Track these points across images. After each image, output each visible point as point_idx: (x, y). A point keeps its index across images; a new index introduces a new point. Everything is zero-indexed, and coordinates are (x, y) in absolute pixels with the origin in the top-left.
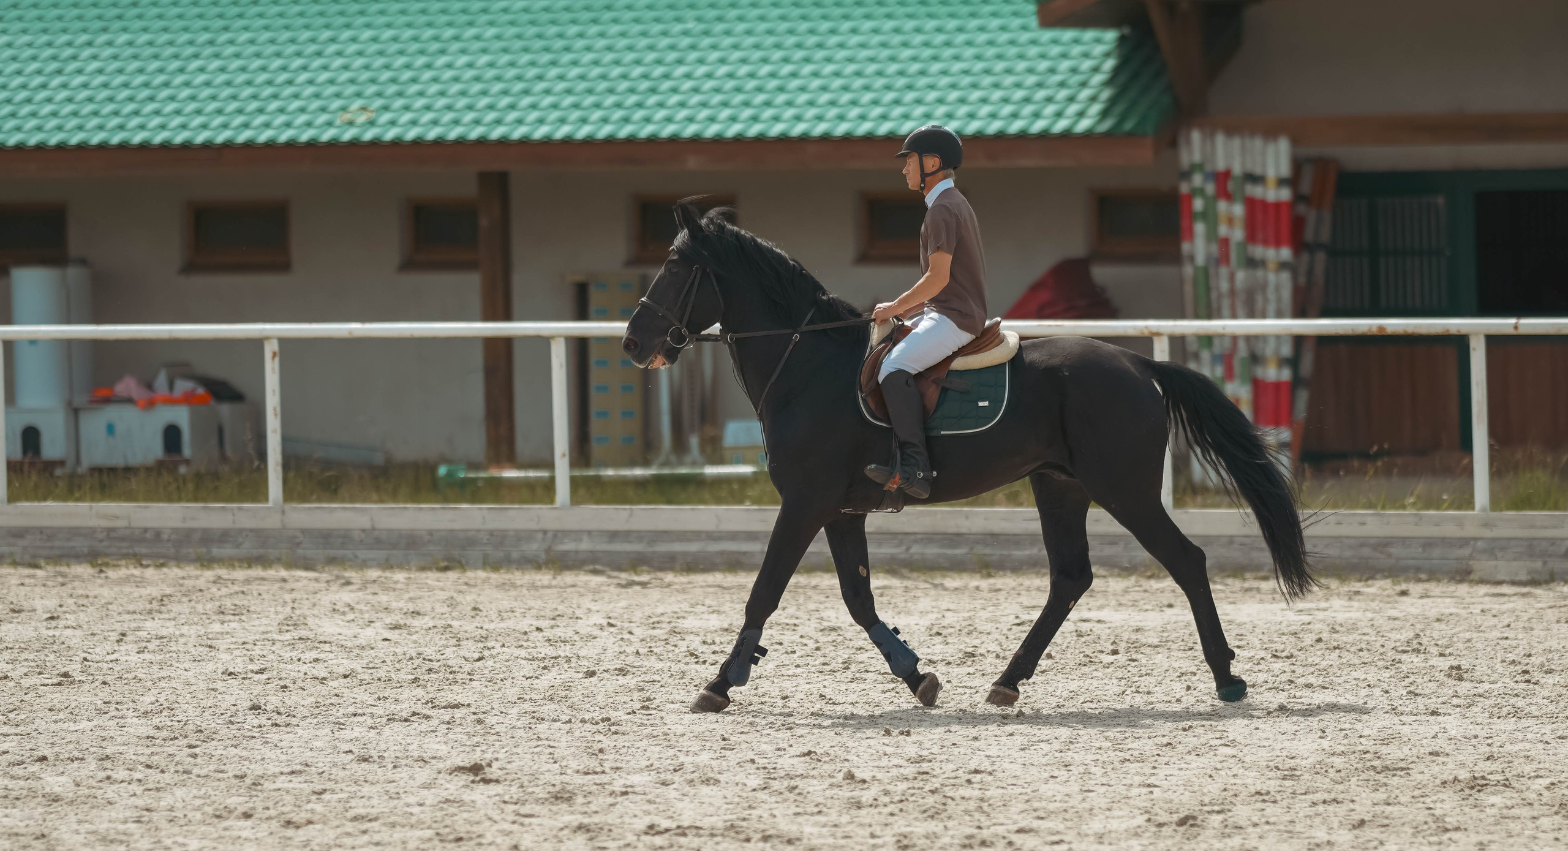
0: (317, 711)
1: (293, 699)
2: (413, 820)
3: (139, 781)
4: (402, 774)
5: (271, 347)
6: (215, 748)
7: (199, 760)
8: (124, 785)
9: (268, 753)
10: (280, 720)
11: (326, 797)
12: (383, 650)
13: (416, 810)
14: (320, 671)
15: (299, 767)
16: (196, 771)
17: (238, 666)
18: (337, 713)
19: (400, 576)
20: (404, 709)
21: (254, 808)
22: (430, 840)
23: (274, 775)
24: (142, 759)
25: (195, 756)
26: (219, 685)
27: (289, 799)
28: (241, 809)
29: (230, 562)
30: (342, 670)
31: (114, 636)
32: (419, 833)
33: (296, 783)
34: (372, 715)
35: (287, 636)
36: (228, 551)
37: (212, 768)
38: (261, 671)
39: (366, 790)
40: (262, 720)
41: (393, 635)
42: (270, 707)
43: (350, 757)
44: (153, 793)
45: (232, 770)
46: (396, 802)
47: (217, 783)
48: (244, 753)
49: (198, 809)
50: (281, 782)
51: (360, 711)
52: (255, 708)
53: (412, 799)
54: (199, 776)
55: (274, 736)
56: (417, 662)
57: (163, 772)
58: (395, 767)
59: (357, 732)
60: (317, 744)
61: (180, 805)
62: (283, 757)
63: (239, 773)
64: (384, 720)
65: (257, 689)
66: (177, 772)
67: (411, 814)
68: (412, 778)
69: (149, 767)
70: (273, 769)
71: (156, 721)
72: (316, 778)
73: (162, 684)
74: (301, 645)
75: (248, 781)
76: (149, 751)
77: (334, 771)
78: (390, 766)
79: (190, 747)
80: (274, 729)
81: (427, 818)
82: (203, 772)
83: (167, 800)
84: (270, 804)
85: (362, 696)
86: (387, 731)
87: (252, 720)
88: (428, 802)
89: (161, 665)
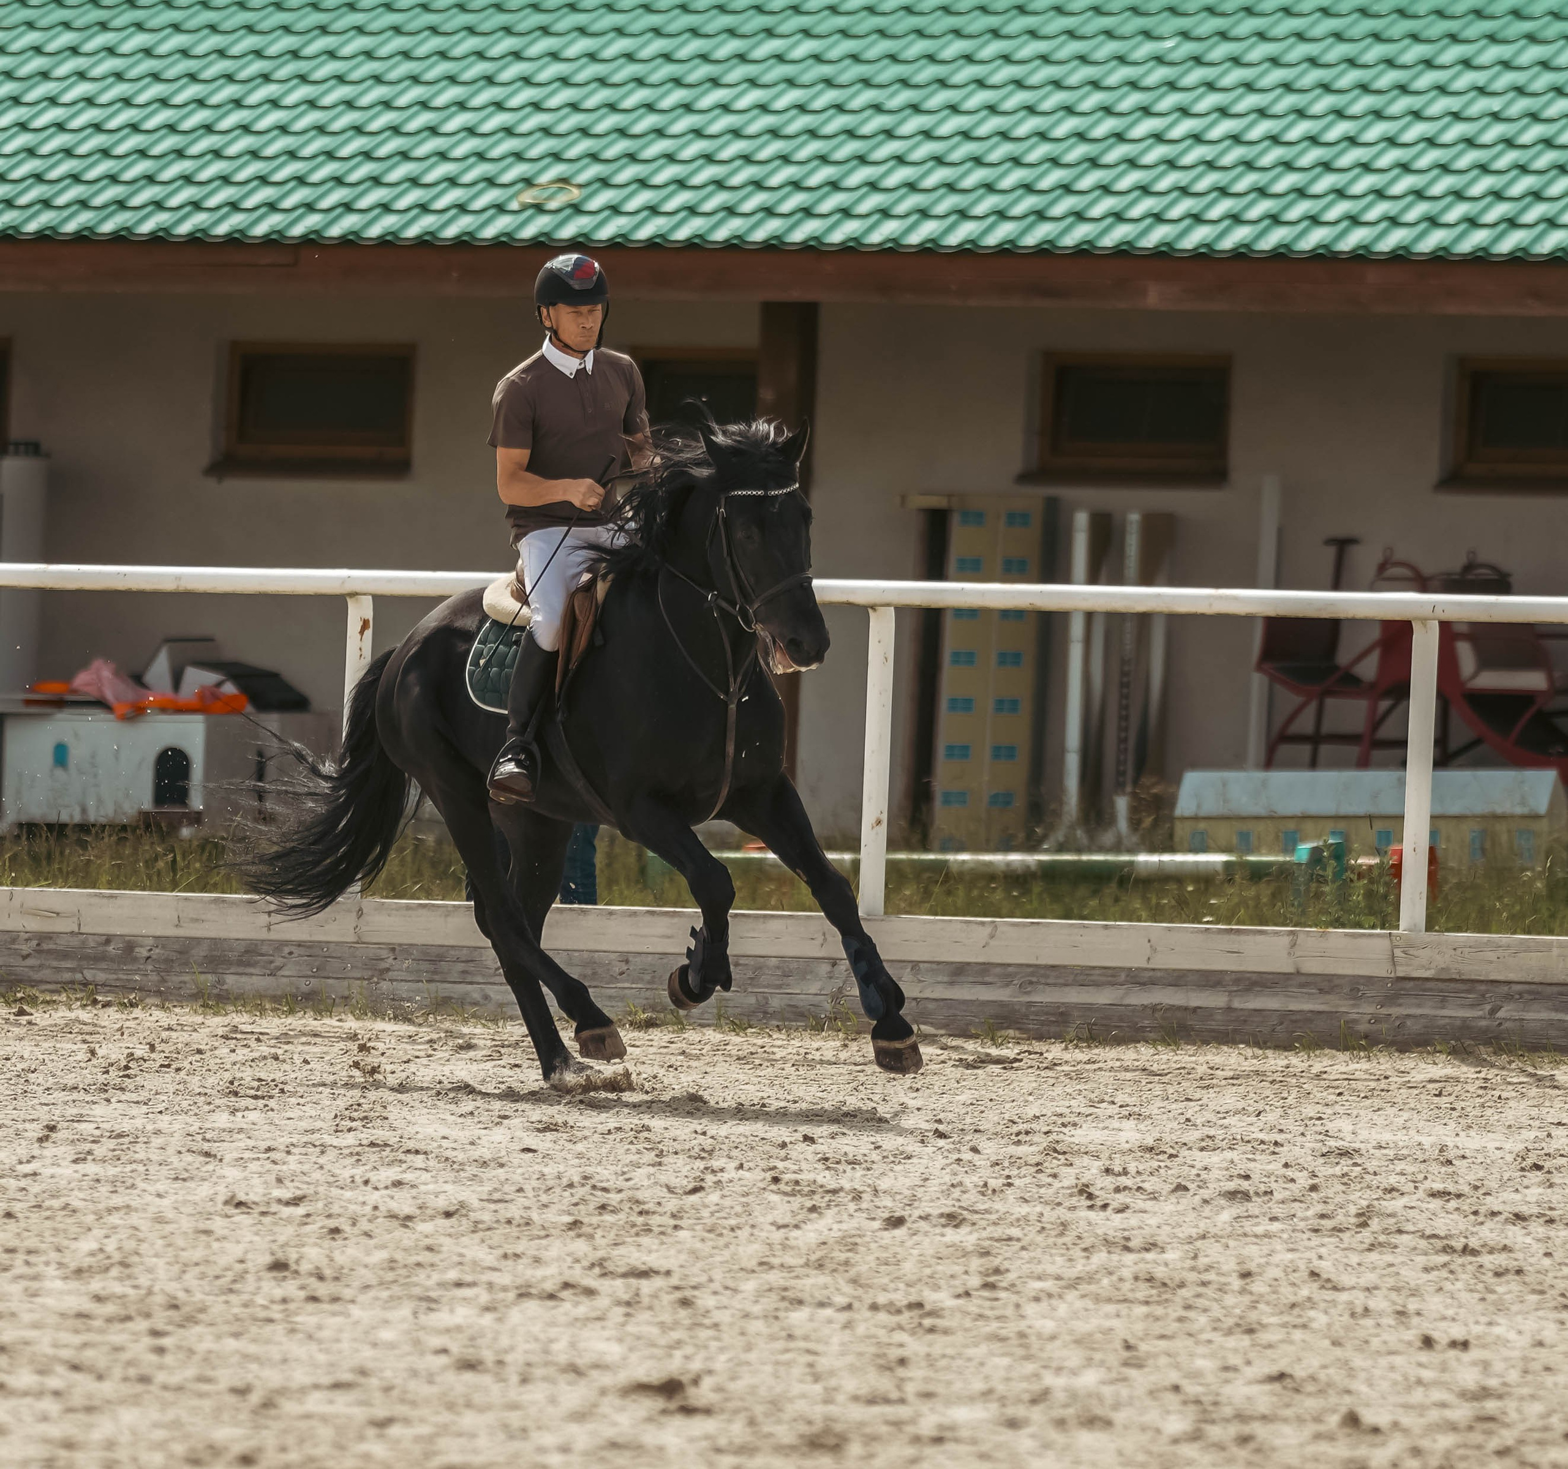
0: (390, 1276)
1: (347, 1253)
3: (57, 1394)
4: (536, 1394)
5: (359, 612)
6: (201, 1338)
7: (168, 1359)
8: (28, 1400)
9: (298, 1349)
10: (323, 1290)
11: (395, 1431)
12: (521, 1169)
14: (403, 1203)
15: (347, 1377)
16: (161, 1377)
17: (255, 1192)
18: (427, 1280)
20: (548, 1276)
21: (260, 1450)
23: (303, 1391)
24: (66, 1354)
25: (160, 1351)
26: (218, 1225)
27: (325, 1433)
28: (237, 1449)
29: (256, 1003)
30: (442, 1203)
31: (35, 1130)
33: (342, 1405)
34: (490, 1285)
35: (349, 1139)
36: (255, 982)
37: (190, 1372)
38: (296, 1201)
39: (468, 1420)
40: (291, 1288)
41: (543, 1142)
42: (305, 1267)
43: (443, 1360)
44: (82, 1417)
45: (226, 1377)
47: (195, 1402)
48: (252, 1349)
49: (161, 1445)
50: (315, 1403)
51: (469, 1278)
52: (279, 1266)
53: (548, 1439)
54: (165, 1387)
55: (308, 1318)
56: (580, 1192)
57: (100, 1377)
58: (524, 1381)
59: (462, 1315)
60: (386, 1335)
61: (125, 1438)
62: (322, 1358)
63: (239, 1384)
64: (511, 1295)
65: (286, 1233)
66: (126, 1379)
68: (553, 1400)
69: (75, 1367)
70: (300, 1377)
71: (96, 1285)
72: (378, 1397)
73: (115, 1219)
74: (372, 1156)
75: (255, 1398)
76: (77, 1340)
77: (412, 1385)
78: (515, 1379)
79: (155, 1333)
80: (311, 1307)
82: (175, 1379)
83: (104, 1428)
84: (290, 1440)
85: (476, 1251)
86: (515, 1315)
87: (272, 1288)
88: (578, 1446)
89: (115, 1187)
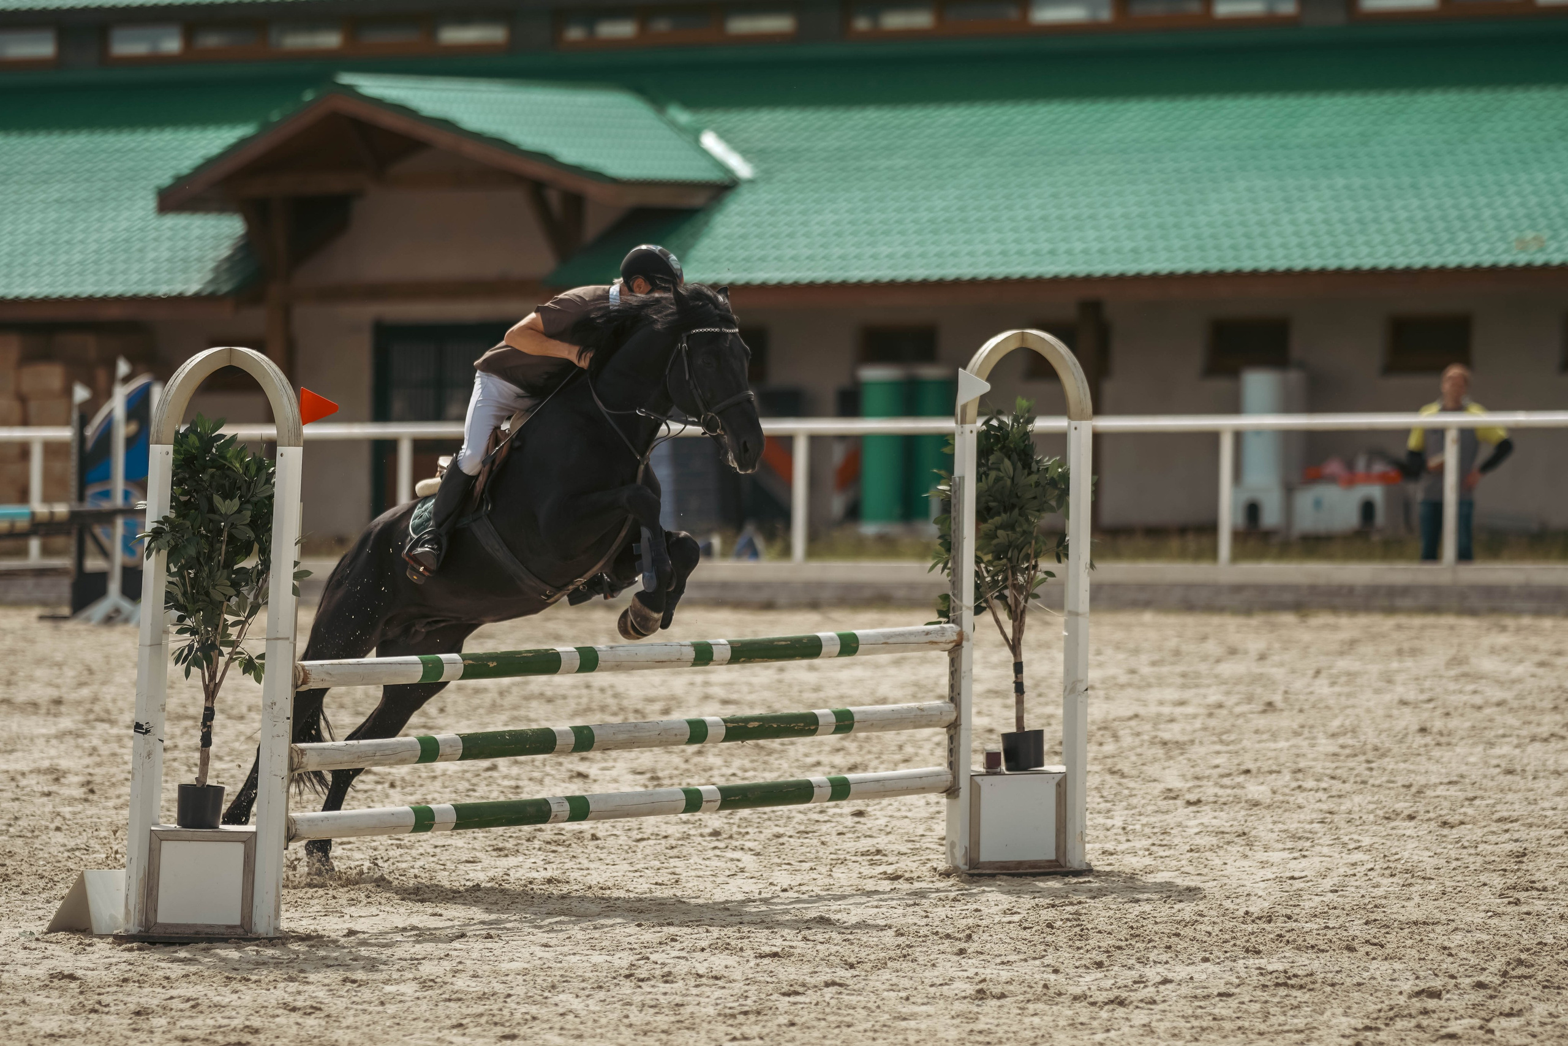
0: (1473, 733)
1: (1453, 723)
2: (1547, 821)
3: (1325, 789)
4: (1540, 784)
5: (1451, 437)
6: (1389, 763)
7: (1374, 773)
8: (1312, 793)
9: (1433, 767)
10: (1443, 740)
11: (1477, 802)
12: (1530, 683)
13: (1550, 813)
14: (1478, 700)
15: (1455, 779)
16: (1371, 781)
17: (1411, 695)
18: (1490, 735)
19: (1547, 623)
20: (1544, 731)
21: (1417, 812)
22: (1560, 837)
23: (1435, 785)
24: (1328, 772)
25: (1371, 769)
26: (1395, 712)
27: (1446, 804)
28: (1406, 813)
29: (1411, 611)
30: (1495, 700)
31: (1311, 673)
32: (1552, 832)
33: (1453, 791)
34: (1518, 736)
35: (1452, 673)
36: (1407, 602)
37: (1384, 779)
38: (1430, 700)
39: (1510, 797)
40: (1428, 739)
41: (1541, 671)
42: (1435, 730)
43: (1498, 770)
44: (1336, 800)
45: (1401, 780)
46: (1533, 807)
47: (1388, 792)
48: (1412, 767)
49: (1372, 812)
50: (1441, 791)
51: (1508, 733)
52: (1423, 730)
53: (1547, 805)
54: (1373, 786)
55: (1436, 753)
56: (1558, 693)
57: (1344, 782)
58: (1534, 778)
59: (1505, 749)
60: (1472, 759)
61: (1357, 809)
62: (1443, 771)
63: (1407, 783)
64: (1528, 740)
65: (1425, 715)
66: (1356, 782)
67: (1546, 816)
68: (1548, 787)
69: (1333, 778)
70: (1434, 779)
71: (1341, 740)
72: (1469, 787)
73: (1349, 711)
74: (1463, 680)
75: (1414, 790)
76: (1334, 765)
77: (1484, 781)
78: (1531, 778)
79: (1368, 762)
80: (1437, 748)
81: (1558, 820)
82: (1377, 782)
83: (1346, 805)
84: (1431, 808)
85: (1512, 720)
86: (1530, 749)
87: (1420, 740)
88: (1560, 807)
89: (1349, 695)
